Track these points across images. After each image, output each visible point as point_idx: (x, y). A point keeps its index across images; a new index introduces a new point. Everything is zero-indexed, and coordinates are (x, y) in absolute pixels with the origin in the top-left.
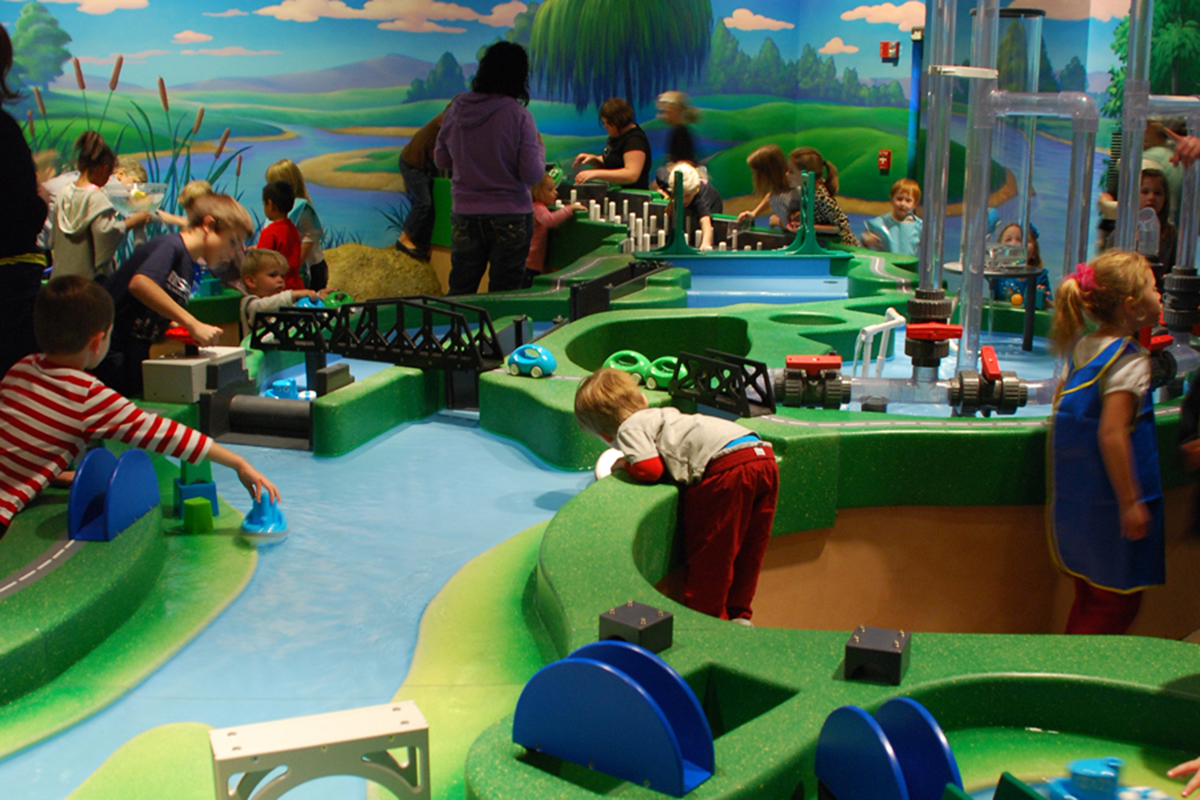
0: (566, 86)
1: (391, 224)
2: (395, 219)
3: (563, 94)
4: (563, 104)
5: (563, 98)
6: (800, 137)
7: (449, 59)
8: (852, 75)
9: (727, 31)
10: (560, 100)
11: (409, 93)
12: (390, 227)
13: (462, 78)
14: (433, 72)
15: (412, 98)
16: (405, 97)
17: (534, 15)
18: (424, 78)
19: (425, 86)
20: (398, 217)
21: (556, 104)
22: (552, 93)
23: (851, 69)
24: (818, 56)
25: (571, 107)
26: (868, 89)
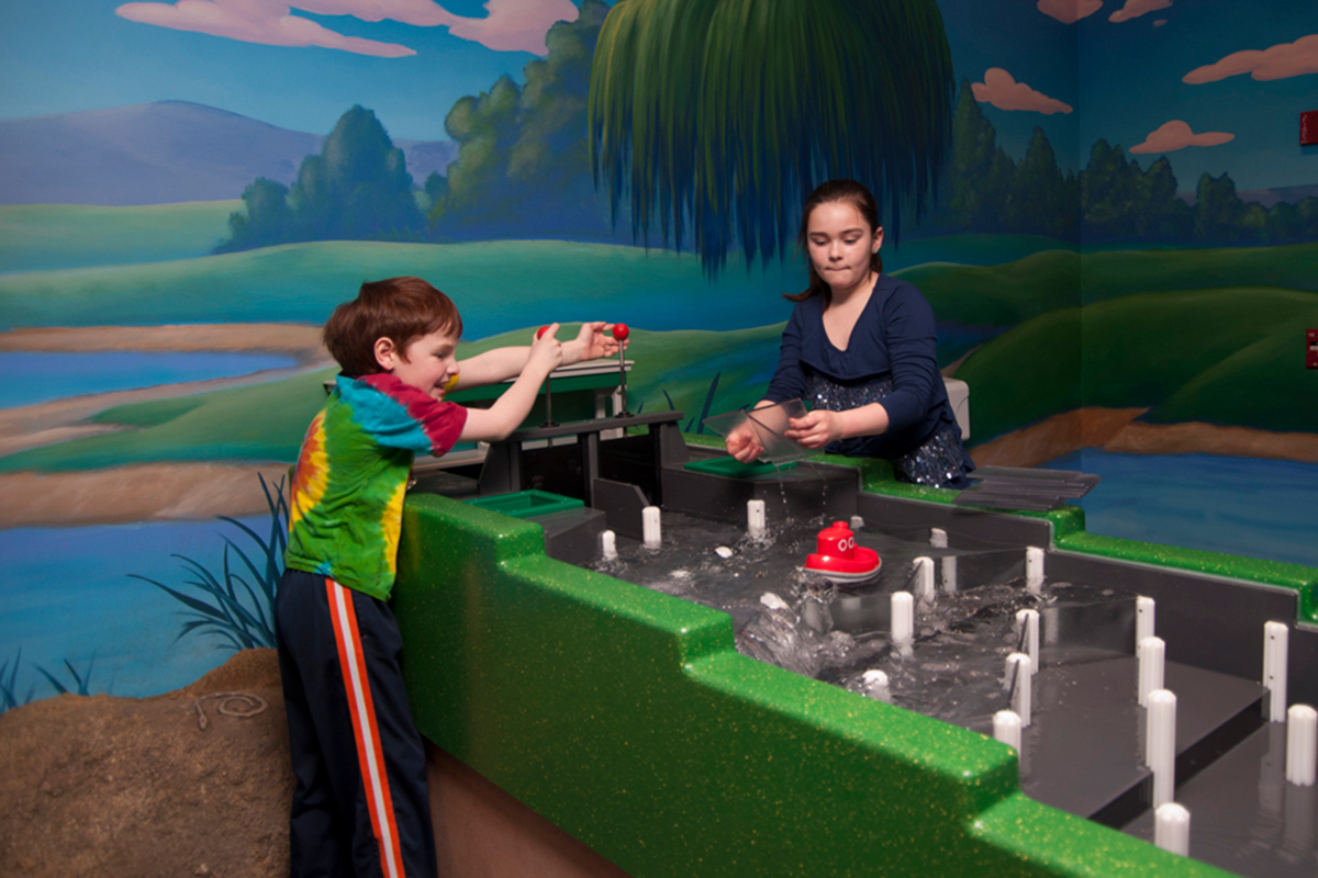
0: (679, 209)
1: (196, 615)
2: (210, 599)
3: (672, 228)
4: (673, 254)
5: (672, 239)
6: (1091, 313)
7: (362, 129)
8: (1220, 188)
9: (977, 108)
10: (666, 246)
11: (235, 219)
12: (192, 625)
13: (405, 181)
14: (316, 162)
15: (246, 235)
16: (226, 233)
17: (596, 29)
18: (288, 179)
19: (291, 201)
20: (218, 592)
21: (656, 252)
22: (646, 226)
23: (1216, 175)
24: (1129, 161)
25: (691, 260)
26: (1265, 209)
